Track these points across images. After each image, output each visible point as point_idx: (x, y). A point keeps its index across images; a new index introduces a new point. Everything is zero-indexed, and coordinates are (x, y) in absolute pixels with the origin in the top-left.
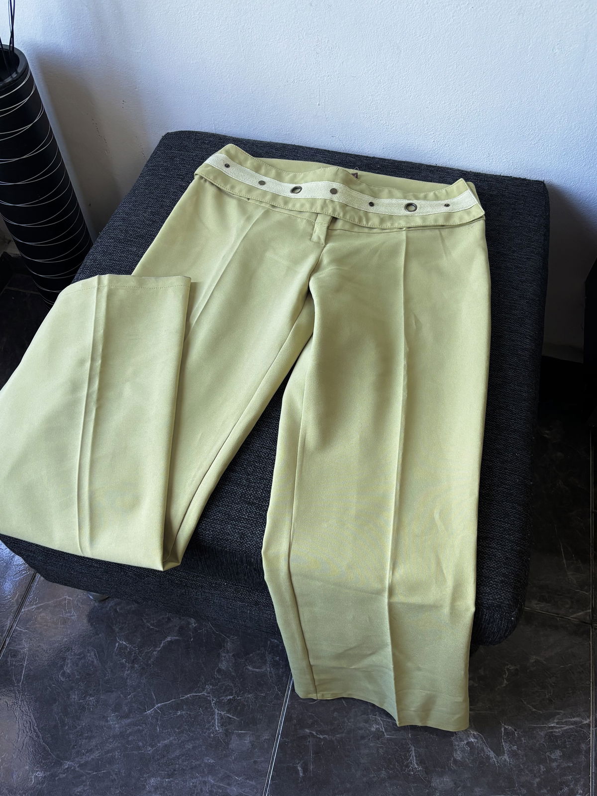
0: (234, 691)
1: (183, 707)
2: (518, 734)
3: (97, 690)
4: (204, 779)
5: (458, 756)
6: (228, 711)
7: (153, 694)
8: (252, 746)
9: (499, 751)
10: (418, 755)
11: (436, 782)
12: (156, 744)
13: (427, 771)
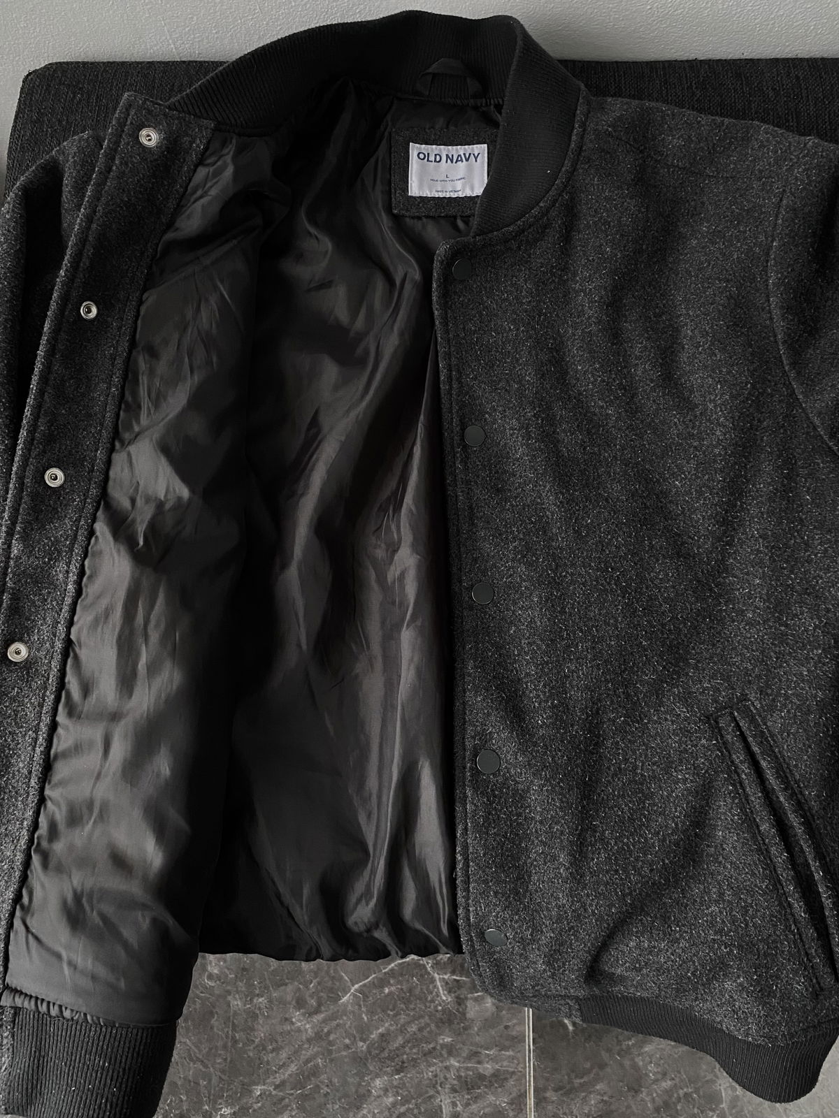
3: (265, 987)
4: (445, 1064)
6: (453, 973)
7: (343, 974)
12: (369, 1037)
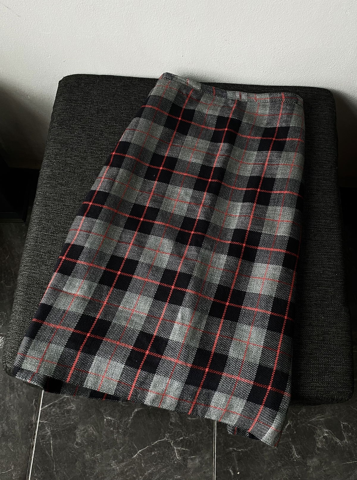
0: (183, 434)
1: (154, 449)
2: (351, 426)
3: (100, 450)
5: (319, 445)
6: (182, 447)
7: (135, 445)
8: (201, 463)
9: (341, 438)
10: (297, 449)
11: (310, 463)
12: (144, 474)
13: (303, 457)
